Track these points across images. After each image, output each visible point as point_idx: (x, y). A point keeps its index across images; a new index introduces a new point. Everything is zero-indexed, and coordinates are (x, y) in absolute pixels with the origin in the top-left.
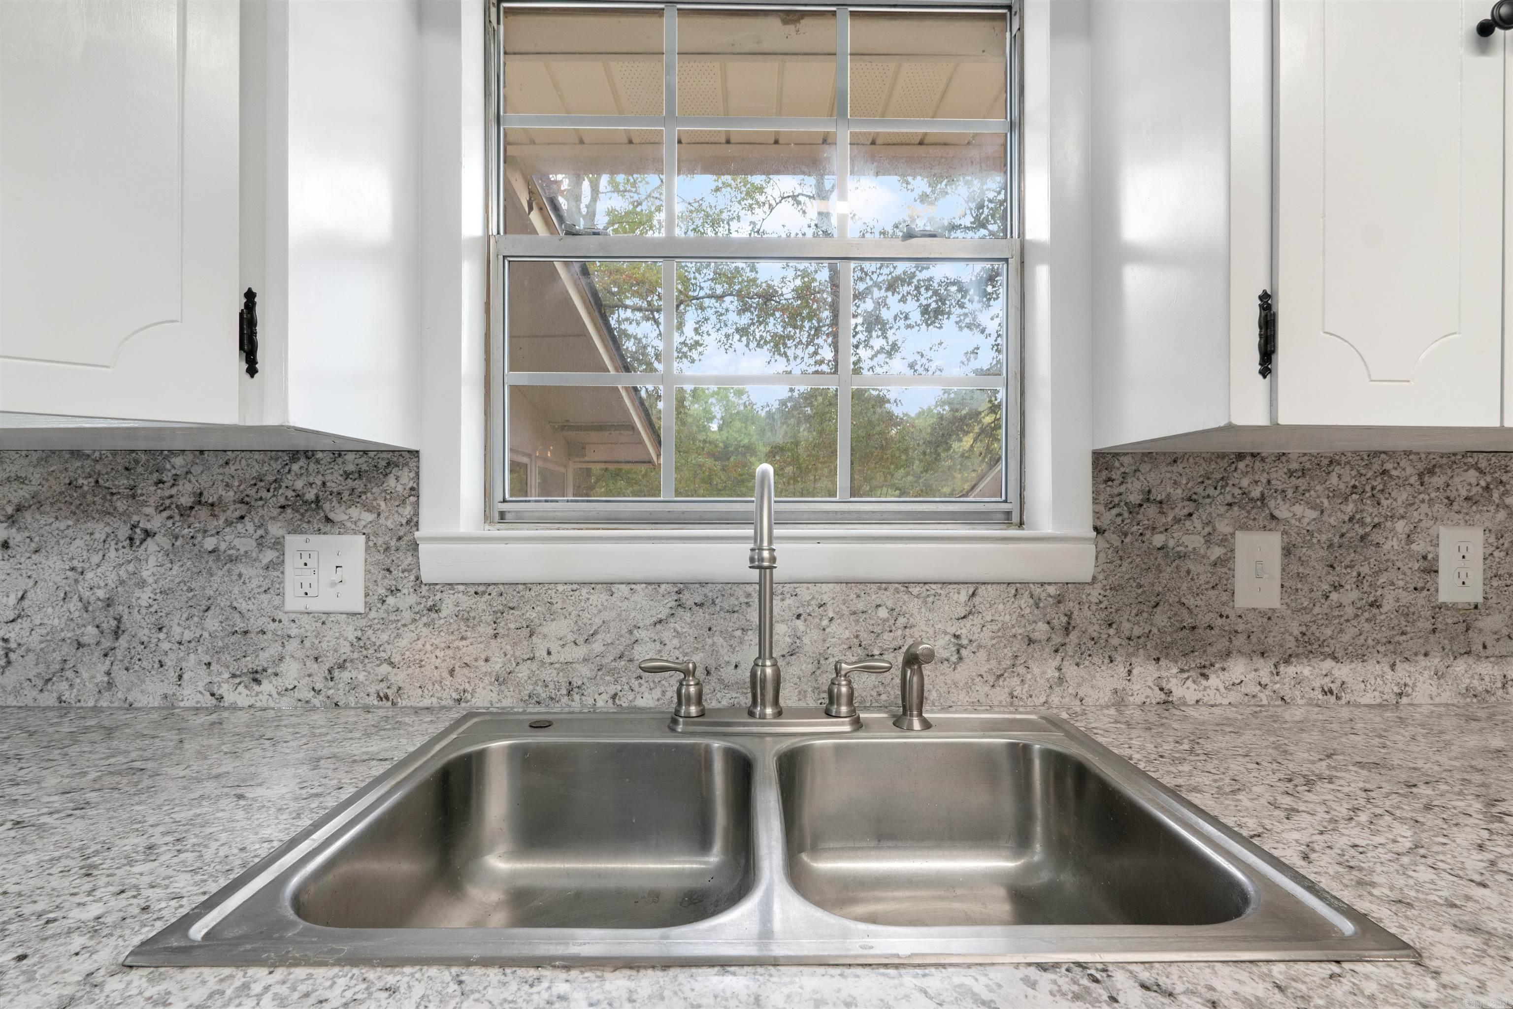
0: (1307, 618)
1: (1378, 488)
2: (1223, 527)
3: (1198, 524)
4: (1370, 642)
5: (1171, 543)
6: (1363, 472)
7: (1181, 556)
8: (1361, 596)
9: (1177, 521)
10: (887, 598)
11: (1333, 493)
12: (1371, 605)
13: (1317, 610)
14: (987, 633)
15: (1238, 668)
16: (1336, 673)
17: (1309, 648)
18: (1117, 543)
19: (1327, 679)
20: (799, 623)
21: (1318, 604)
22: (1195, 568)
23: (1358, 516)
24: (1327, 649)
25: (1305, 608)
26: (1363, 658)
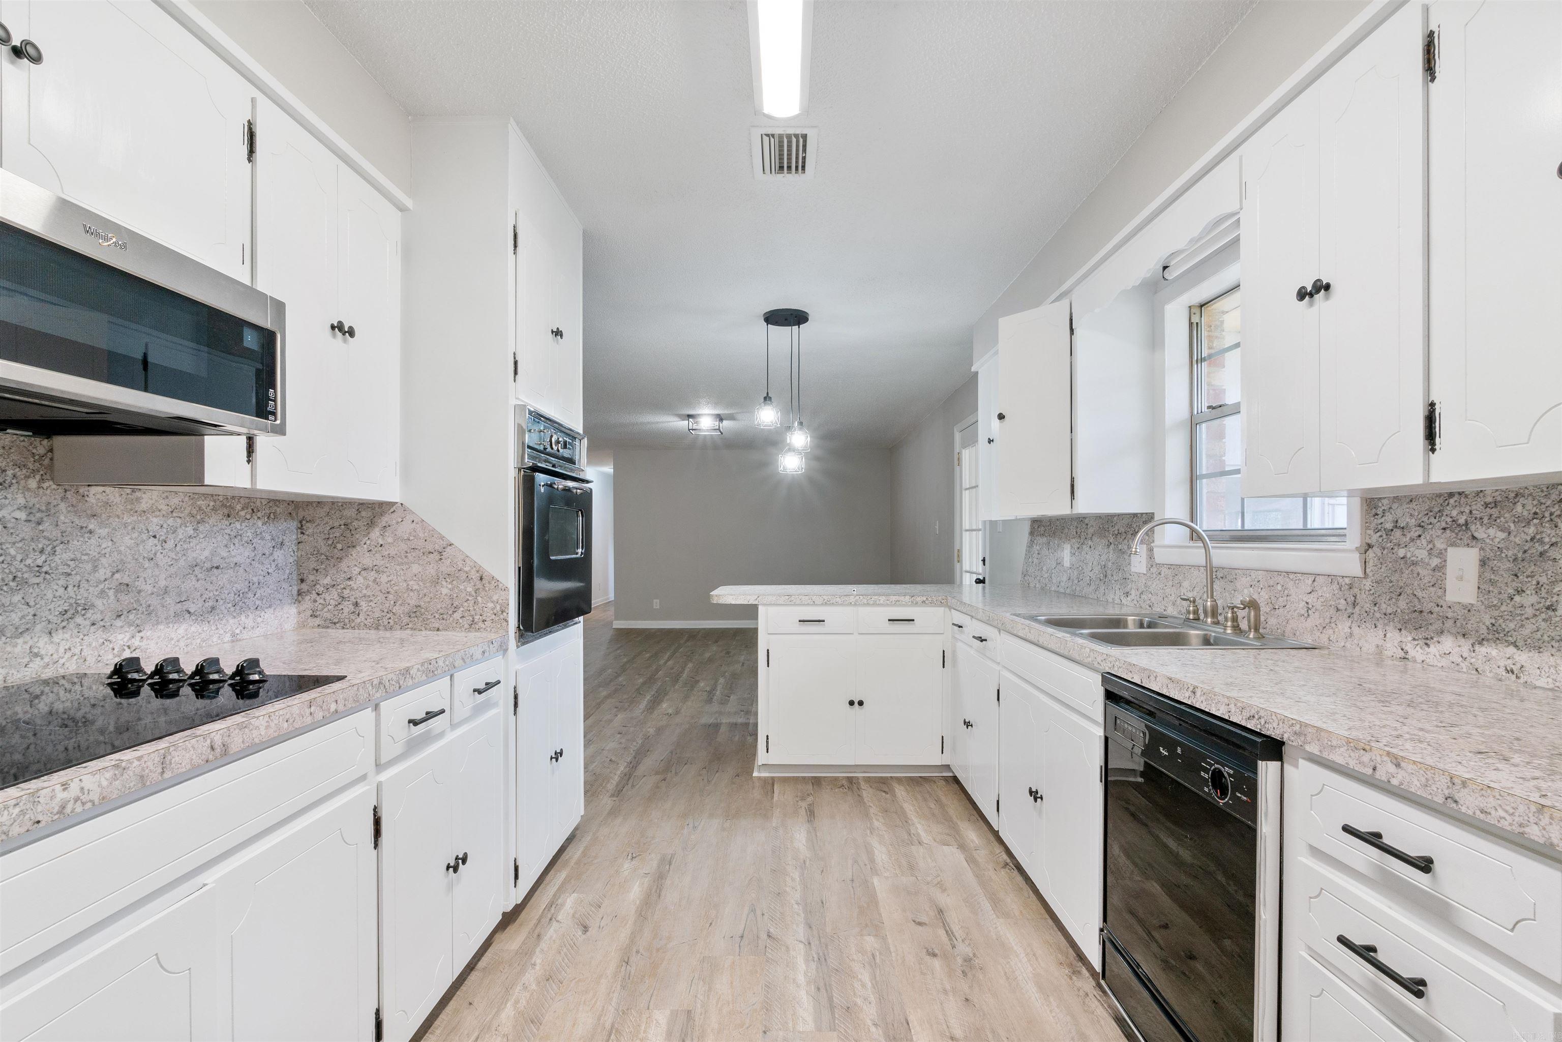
0: (1496, 613)
1: (1556, 514)
2: (1440, 545)
3: (1424, 542)
4: (1546, 638)
5: (1409, 555)
6: (1543, 501)
7: (1414, 564)
8: (1539, 600)
9: (1412, 540)
10: (1280, 579)
11: (1518, 520)
12: (1548, 608)
13: (1503, 608)
14: (1319, 603)
15: (1448, 643)
16: (1517, 657)
17: (1497, 635)
18: (1379, 554)
19: (1510, 661)
20: (1251, 589)
21: (1505, 604)
22: (1423, 572)
23: (1538, 537)
24: (1510, 639)
25: (1495, 606)
26: (1539, 649)
